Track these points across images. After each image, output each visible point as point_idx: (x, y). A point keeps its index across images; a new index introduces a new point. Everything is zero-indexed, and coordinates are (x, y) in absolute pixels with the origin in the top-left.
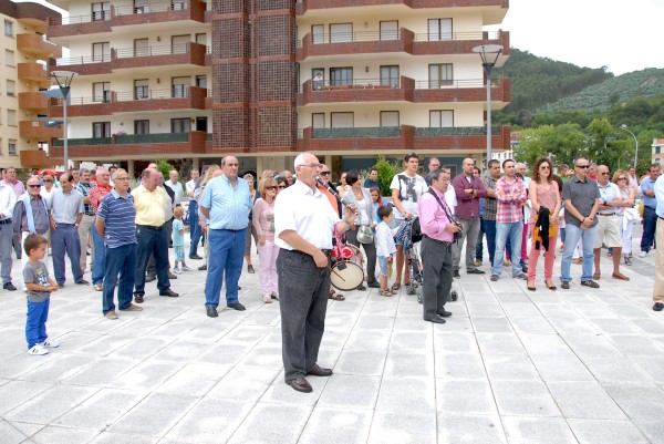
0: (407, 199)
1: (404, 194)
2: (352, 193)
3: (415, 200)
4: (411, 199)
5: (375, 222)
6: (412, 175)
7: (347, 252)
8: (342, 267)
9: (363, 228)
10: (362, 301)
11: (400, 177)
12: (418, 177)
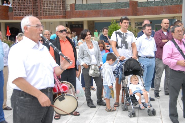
0: (122, 48)
1: (119, 44)
2: (85, 44)
3: (127, 48)
4: (124, 47)
5: (101, 63)
6: (125, 31)
7: (65, 88)
8: (62, 99)
9: (93, 67)
10: (91, 116)
11: (117, 33)
12: (129, 32)
